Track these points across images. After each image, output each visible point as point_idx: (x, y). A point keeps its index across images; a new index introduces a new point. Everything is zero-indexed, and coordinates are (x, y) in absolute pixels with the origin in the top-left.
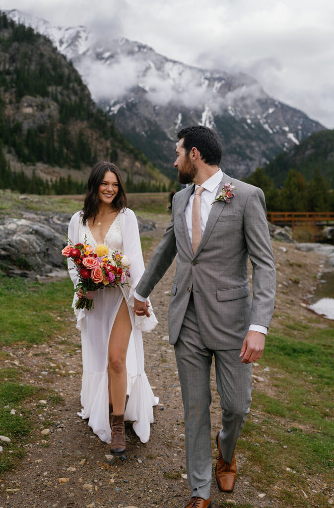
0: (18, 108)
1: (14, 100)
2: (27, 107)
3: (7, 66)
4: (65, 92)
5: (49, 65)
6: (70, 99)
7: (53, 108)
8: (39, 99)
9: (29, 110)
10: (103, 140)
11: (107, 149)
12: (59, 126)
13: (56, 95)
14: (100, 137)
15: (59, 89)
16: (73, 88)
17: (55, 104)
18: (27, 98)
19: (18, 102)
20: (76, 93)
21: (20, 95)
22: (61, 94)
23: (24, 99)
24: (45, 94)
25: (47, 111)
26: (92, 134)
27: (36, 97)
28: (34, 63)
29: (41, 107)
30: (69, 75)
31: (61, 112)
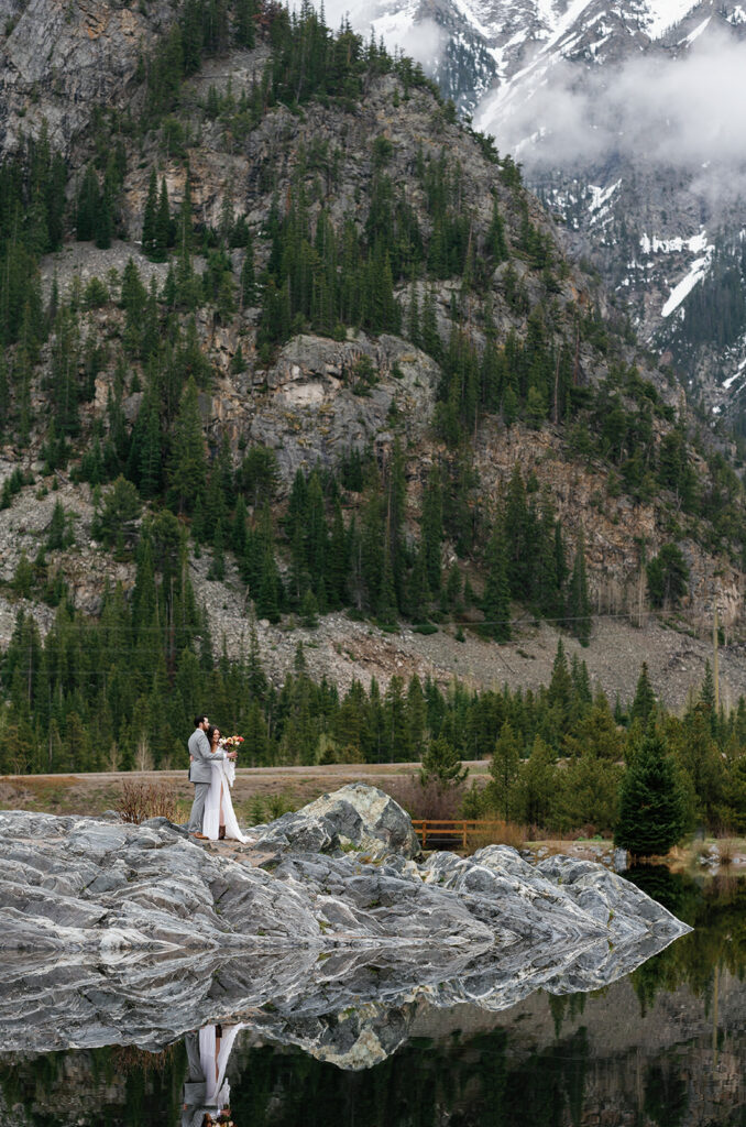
0: (265, 388)
1: (251, 356)
2: (300, 381)
3: (238, 211)
4: (473, 303)
5: (413, 192)
6: (491, 334)
7: (415, 374)
8: (355, 343)
9: (312, 395)
10: (624, 503)
11: (640, 543)
12: (431, 454)
13: (430, 316)
14: (612, 493)
15: (446, 290)
16: (510, 278)
17: (424, 359)
18: (307, 346)
19: (268, 362)
20: (518, 305)
21: (275, 334)
22: (455, 313)
23: (290, 350)
24: (381, 320)
25: (386, 392)
26: (575, 484)
27: (342, 338)
28: (349, 188)
29: (359, 380)
30: (497, 226)
31: (442, 395)
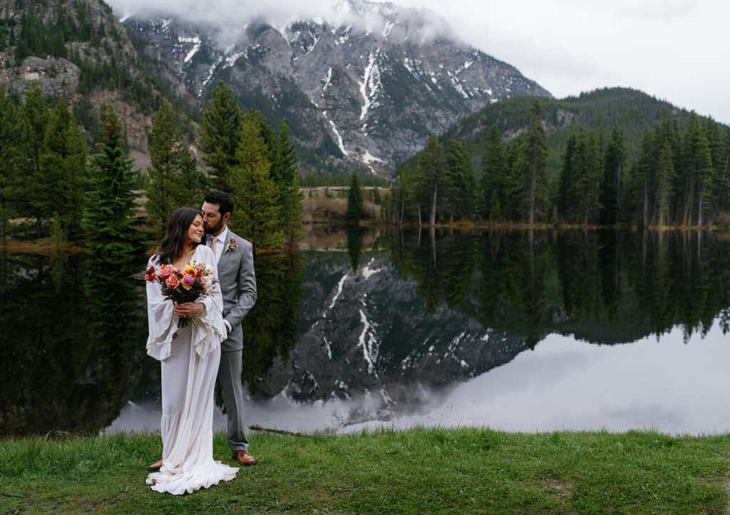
0: (18, 73)
1: (13, 62)
2: (30, 72)
3: (11, 14)
4: (93, 50)
5: (73, 13)
6: (99, 60)
7: (71, 73)
8: (50, 60)
9: (34, 76)
10: (141, 115)
11: (147, 128)
12: (77, 97)
13: (77, 53)
14: (137, 112)
15: (84, 45)
16: (106, 43)
17: (75, 67)
18: (32, 60)
19: (19, 65)
20: (109, 51)
21: (21, 55)
22: (87, 53)
23: (26, 61)
24: (60, 53)
25: (61, 77)
26: (125, 109)
27: (45, 58)
28: (51, 10)
29: (51, 72)
30: (102, 26)
31: (81, 79)
